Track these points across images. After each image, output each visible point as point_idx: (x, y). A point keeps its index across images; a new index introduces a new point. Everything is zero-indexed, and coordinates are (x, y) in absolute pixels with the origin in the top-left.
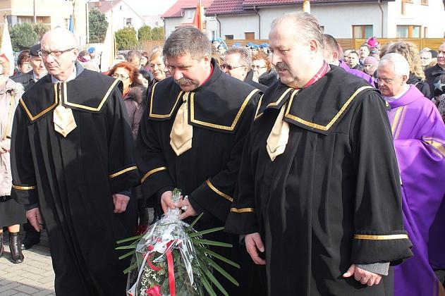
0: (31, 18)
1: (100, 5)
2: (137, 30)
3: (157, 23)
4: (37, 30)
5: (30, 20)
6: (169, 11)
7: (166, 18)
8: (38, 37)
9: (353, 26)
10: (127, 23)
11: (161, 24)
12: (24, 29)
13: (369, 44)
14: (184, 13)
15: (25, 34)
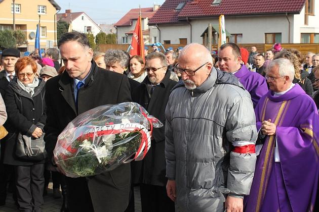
0: (12, 26)
1: (66, 15)
2: (95, 36)
3: (111, 31)
4: (15, 35)
5: (11, 27)
6: (120, 21)
7: (118, 27)
8: (17, 40)
9: (266, 34)
10: (88, 30)
11: (114, 31)
12: (5, 34)
13: (274, 48)
14: (132, 22)
15: (6, 39)
